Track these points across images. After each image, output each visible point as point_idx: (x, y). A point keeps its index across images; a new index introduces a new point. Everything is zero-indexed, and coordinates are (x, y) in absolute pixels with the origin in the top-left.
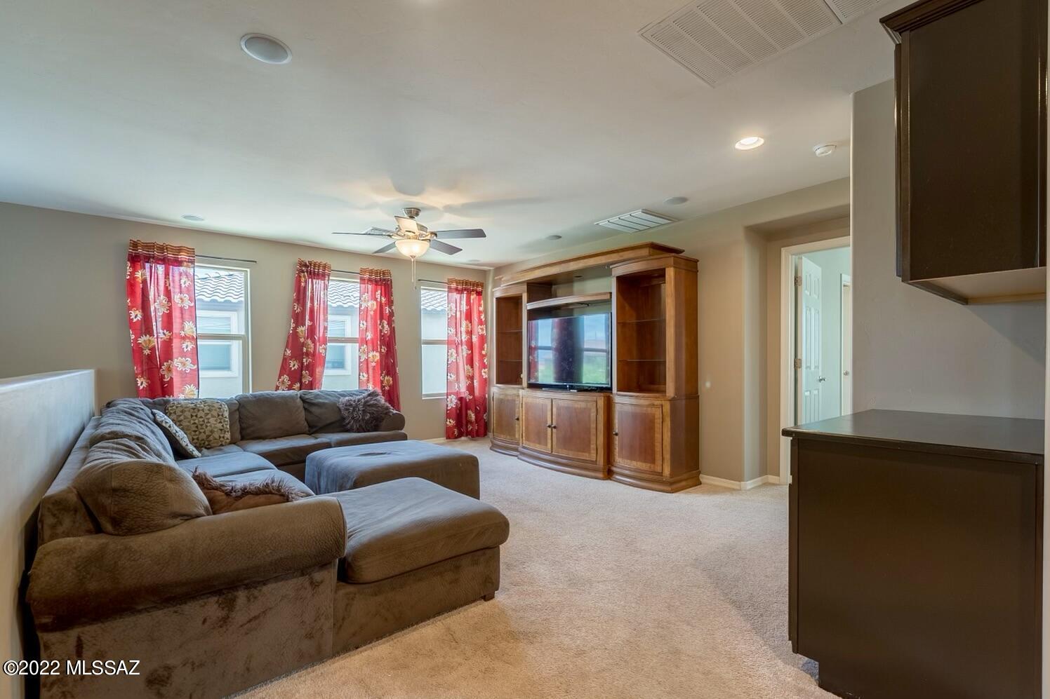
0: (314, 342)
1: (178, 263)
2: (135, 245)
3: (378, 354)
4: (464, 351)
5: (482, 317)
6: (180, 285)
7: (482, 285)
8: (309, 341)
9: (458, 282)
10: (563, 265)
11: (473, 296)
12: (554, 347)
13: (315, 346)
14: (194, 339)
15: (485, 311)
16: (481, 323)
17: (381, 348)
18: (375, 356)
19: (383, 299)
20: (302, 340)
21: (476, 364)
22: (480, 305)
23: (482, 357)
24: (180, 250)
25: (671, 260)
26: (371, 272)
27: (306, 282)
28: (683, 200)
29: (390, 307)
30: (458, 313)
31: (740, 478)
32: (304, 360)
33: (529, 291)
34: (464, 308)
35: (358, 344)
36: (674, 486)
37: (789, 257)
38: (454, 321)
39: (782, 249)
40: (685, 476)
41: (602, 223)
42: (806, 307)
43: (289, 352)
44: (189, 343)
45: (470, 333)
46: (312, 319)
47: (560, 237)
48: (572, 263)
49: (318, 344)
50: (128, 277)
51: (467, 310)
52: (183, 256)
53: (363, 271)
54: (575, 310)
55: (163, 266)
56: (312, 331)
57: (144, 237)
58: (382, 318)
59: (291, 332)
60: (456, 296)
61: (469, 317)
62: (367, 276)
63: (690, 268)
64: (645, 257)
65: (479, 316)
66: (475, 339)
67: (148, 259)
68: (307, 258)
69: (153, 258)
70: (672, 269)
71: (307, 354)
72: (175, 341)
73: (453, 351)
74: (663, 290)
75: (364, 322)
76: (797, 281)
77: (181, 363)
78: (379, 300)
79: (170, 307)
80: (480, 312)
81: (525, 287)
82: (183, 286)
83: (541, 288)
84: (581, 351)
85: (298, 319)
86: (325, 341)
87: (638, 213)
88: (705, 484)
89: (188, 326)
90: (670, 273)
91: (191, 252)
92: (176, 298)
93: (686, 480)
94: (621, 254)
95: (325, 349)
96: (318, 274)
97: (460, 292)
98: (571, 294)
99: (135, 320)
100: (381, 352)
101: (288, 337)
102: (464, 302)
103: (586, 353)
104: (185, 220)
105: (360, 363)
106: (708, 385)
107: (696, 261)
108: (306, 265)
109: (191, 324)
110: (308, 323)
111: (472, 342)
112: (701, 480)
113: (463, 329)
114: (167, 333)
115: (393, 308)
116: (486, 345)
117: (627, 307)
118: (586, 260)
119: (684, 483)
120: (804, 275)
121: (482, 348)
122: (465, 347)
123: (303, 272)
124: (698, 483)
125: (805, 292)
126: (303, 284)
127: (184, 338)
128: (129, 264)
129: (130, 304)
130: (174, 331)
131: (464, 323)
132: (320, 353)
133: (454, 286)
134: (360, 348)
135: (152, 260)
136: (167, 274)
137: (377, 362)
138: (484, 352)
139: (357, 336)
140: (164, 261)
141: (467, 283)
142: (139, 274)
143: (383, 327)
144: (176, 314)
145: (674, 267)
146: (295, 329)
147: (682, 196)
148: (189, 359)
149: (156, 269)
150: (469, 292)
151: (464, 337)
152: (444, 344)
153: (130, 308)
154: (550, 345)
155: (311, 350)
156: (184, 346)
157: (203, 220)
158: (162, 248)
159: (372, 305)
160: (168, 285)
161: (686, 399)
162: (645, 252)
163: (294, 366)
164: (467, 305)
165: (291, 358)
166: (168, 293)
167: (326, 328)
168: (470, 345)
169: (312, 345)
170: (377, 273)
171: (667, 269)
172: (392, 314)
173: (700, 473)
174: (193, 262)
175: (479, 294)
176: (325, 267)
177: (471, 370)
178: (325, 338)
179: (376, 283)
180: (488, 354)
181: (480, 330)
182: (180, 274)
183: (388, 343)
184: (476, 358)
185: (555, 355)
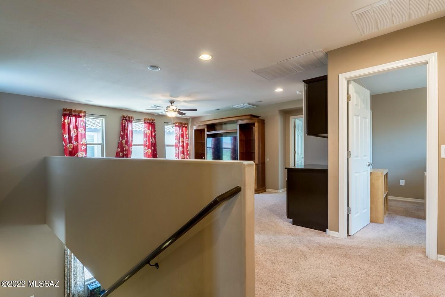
0: (128, 146)
1: (81, 117)
2: (65, 110)
3: (151, 150)
4: (181, 149)
5: (187, 136)
6: (81, 125)
7: (187, 124)
8: (126, 146)
9: (179, 123)
10: (221, 120)
11: (184, 128)
12: (212, 147)
13: (128, 147)
14: (85, 145)
15: (188, 134)
16: (187, 138)
17: (152, 148)
18: (150, 151)
19: (152, 130)
20: (124, 145)
21: (185, 154)
22: (186, 132)
23: (187, 151)
24: (80, 112)
25: (257, 120)
26: (148, 120)
27: (125, 123)
28: (261, 101)
29: (155, 133)
30: (179, 135)
31: (278, 189)
32: (125, 153)
33: (207, 128)
34: (181, 133)
35: (143, 147)
36: (259, 192)
37: (292, 119)
38: (177, 138)
39: (290, 117)
40: (261, 189)
41: (234, 106)
42: (297, 135)
43: (119, 150)
44: (84, 147)
45: (183, 142)
46: (127, 137)
47: (219, 110)
48: (224, 119)
49: (129, 146)
50: (63, 122)
51: (182, 134)
52: (82, 114)
53: (145, 119)
54: (223, 135)
55: (75, 118)
56: (127, 142)
57: (68, 107)
58: (152, 137)
59: (120, 142)
60: (178, 128)
61: (182, 136)
62: (146, 121)
63: (262, 123)
64: (248, 119)
65: (186, 136)
66: (185, 144)
67: (69, 115)
68: (125, 114)
69: (72, 115)
70: (257, 123)
71: (126, 150)
72: (79, 146)
73: (177, 149)
74: (254, 129)
75: (146, 138)
76: (294, 127)
77: (81, 154)
78: (151, 130)
79: (77, 133)
80: (186, 134)
81: (206, 126)
82: (82, 125)
83: (211, 127)
84: (222, 148)
85: (123, 137)
86: (131, 145)
87: (246, 104)
88: (267, 191)
89: (84, 140)
90: (256, 124)
91: (84, 112)
92: (79, 130)
93: (262, 190)
94: (241, 117)
95: (132, 148)
96: (129, 121)
97: (179, 127)
98: (221, 129)
99: (65, 138)
100: (152, 149)
101: (119, 144)
102: (181, 131)
103: (224, 149)
104: (86, 102)
105: (144, 153)
106: (268, 160)
107: (264, 120)
108: (125, 117)
109: (85, 139)
110: (126, 139)
111: (184, 146)
112: (266, 190)
113: (180, 141)
114: (77, 143)
115: (156, 133)
116: (188, 147)
117: (242, 134)
118: (229, 119)
119: (261, 191)
120: (296, 125)
121: (187, 148)
122: (181, 148)
123: (124, 120)
124: (265, 191)
125: (297, 130)
126: (124, 124)
127: (82, 145)
128: (63, 117)
129: (63, 132)
130: (79, 142)
131: (181, 138)
132: (130, 150)
133: (177, 124)
134: (144, 148)
135: (71, 116)
136: (76, 121)
137: (150, 153)
138: (188, 149)
139: (143, 143)
140: (75, 116)
141: (182, 123)
142: (66, 121)
143: (152, 140)
144: (79, 136)
145: (258, 122)
146: (121, 141)
147: (260, 100)
148: (84, 153)
149: (72, 119)
150: (183, 127)
151: (181, 144)
152: (174, 146)
153: (63, 134)
154: (211, 147)
155: (127, 149)
156: (82, 147)
157: (92, 101)
158: (75, 111)
159: (149, 132)
160: (76, 125)
161: (261, 164)
162: (249, 117)
163: (121, 155)
164: (182, 132)
165: (120, 152)
166: (76, 128)
167: (132, 141)
168: (183, 147)
169: (127, 147)
170: (150, 120)
171: (255, 123)
172: (155, 135)
173: (266, 188)
174: (85, 116)
175: (186, 127)
176: (132, 118)
177: (184, 156)
178: (132, 144)
179: (150, 124)
180: (189, 150)
181: (186, 141)
182: (81, 121)
183: (154, 146)
184: (185, 152)
185: (213, 150)
